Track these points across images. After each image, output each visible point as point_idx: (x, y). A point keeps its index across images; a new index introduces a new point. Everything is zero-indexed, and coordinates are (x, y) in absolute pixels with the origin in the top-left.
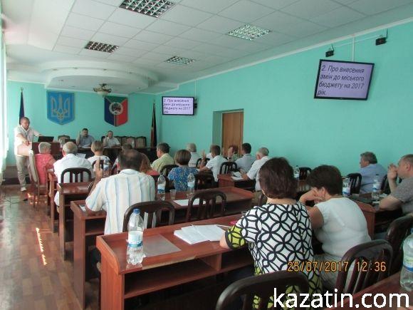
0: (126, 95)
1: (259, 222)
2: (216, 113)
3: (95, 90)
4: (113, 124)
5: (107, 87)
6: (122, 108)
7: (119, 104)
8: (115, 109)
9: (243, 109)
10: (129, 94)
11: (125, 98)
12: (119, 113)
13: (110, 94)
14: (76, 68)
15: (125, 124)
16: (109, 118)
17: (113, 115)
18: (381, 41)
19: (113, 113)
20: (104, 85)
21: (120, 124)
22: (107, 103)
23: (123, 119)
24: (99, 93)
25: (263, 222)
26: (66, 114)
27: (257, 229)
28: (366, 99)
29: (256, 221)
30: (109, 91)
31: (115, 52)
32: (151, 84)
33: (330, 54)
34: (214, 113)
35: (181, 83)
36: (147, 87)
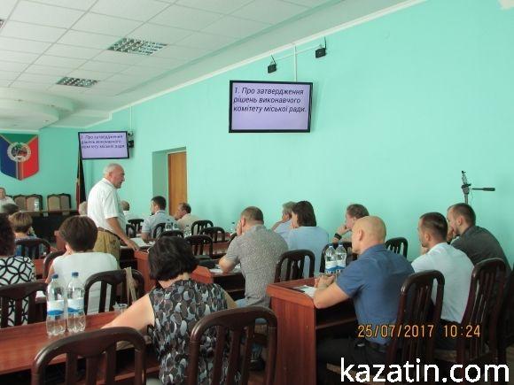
0: (35, 131)
2: (156, 154)
4: (14, 176)
6: (29, 151)
7: (24, 145)
8: (17, 153)
9: (185, 148)
10: (40, 129)
11: (33, 136)
12: (24, 159)
15: (36, 175)
16: (8, 167)
17: (14, 163)
18: (321, 53)
19: (14, 159)
21: (26, 176)
22: (4, 144)
23: (32, 168)
28: (308, 131)
32: (63, 115)
33: (272, 68)
34: (153, 153)
35: (113, 111)
36: (57, 119)
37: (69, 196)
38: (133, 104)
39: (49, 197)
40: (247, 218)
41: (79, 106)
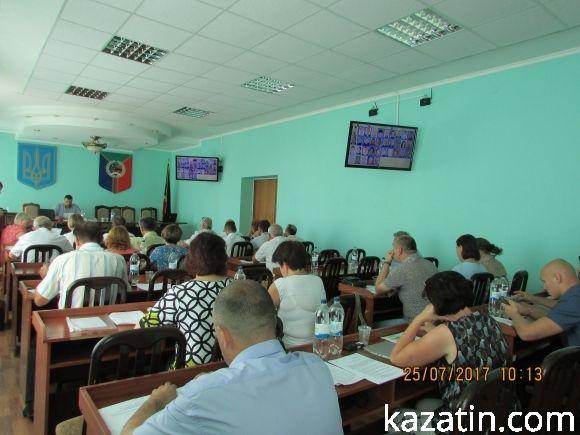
0: (130, 152)
1: (177, 301)
2: (245, 180)
3: (86, 145)
4: (110, 190)
5: (101, 142)
6: (124, 169)
7: (120, 163)
8: (114, 170)
9: (276, 176)
10: (134, 151)
11: (129, 155)
12: (120, 175)
13: (107, 150)
14: (57, 116)
15: (129, 190)
16: (105, 182)
17: (111, 178)
18: (425, 102)
19: (111, 175)
20: (97, 138)
21: (120, 190)
22: (103, 162)
23: (126, 183)
24: (90, 148)
25: (180, 300)
26: (44, 175)
27: (175, 308)
28: (409, 169)
29: (174, 300)
30: (104, 146)
31: (107, 99)
32: (162, 138)
33: (373, 112)
34: (243, 179)
35: (204, 139)
36: (156, 142)
37: (155, 210)
38: (224, 135)
39: (142, 210)
40: (405, 247)
41: (177, 132)
